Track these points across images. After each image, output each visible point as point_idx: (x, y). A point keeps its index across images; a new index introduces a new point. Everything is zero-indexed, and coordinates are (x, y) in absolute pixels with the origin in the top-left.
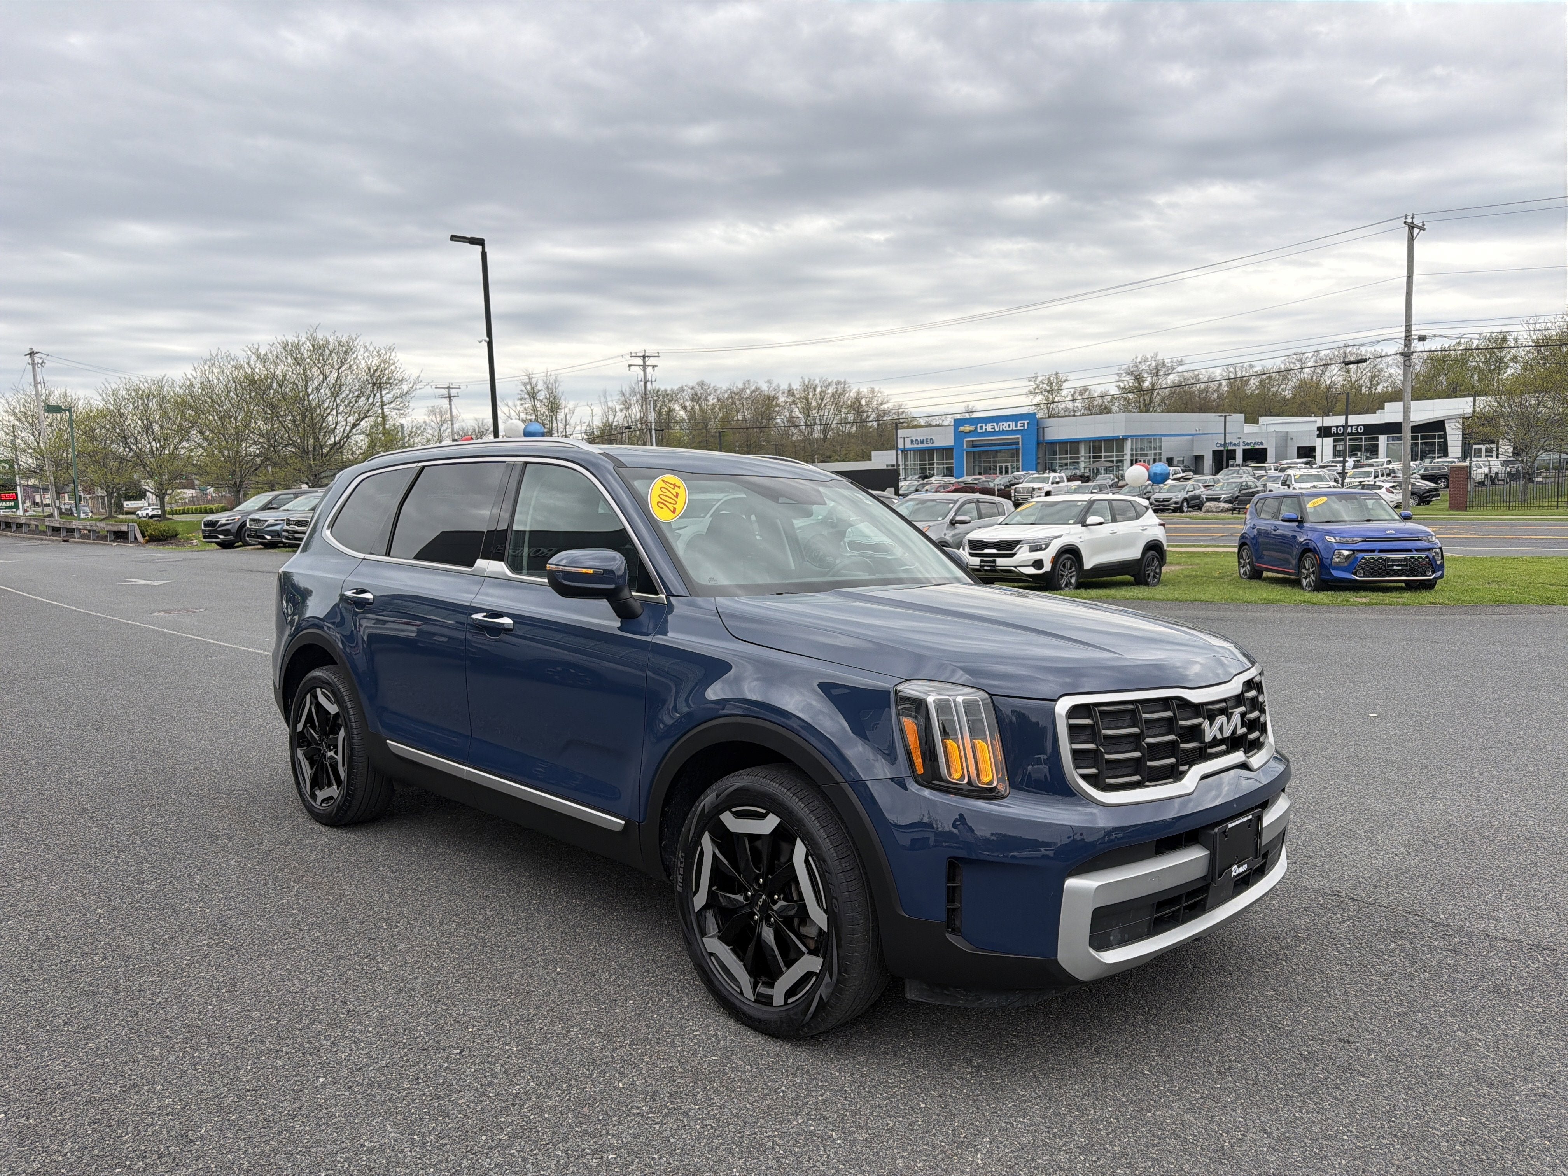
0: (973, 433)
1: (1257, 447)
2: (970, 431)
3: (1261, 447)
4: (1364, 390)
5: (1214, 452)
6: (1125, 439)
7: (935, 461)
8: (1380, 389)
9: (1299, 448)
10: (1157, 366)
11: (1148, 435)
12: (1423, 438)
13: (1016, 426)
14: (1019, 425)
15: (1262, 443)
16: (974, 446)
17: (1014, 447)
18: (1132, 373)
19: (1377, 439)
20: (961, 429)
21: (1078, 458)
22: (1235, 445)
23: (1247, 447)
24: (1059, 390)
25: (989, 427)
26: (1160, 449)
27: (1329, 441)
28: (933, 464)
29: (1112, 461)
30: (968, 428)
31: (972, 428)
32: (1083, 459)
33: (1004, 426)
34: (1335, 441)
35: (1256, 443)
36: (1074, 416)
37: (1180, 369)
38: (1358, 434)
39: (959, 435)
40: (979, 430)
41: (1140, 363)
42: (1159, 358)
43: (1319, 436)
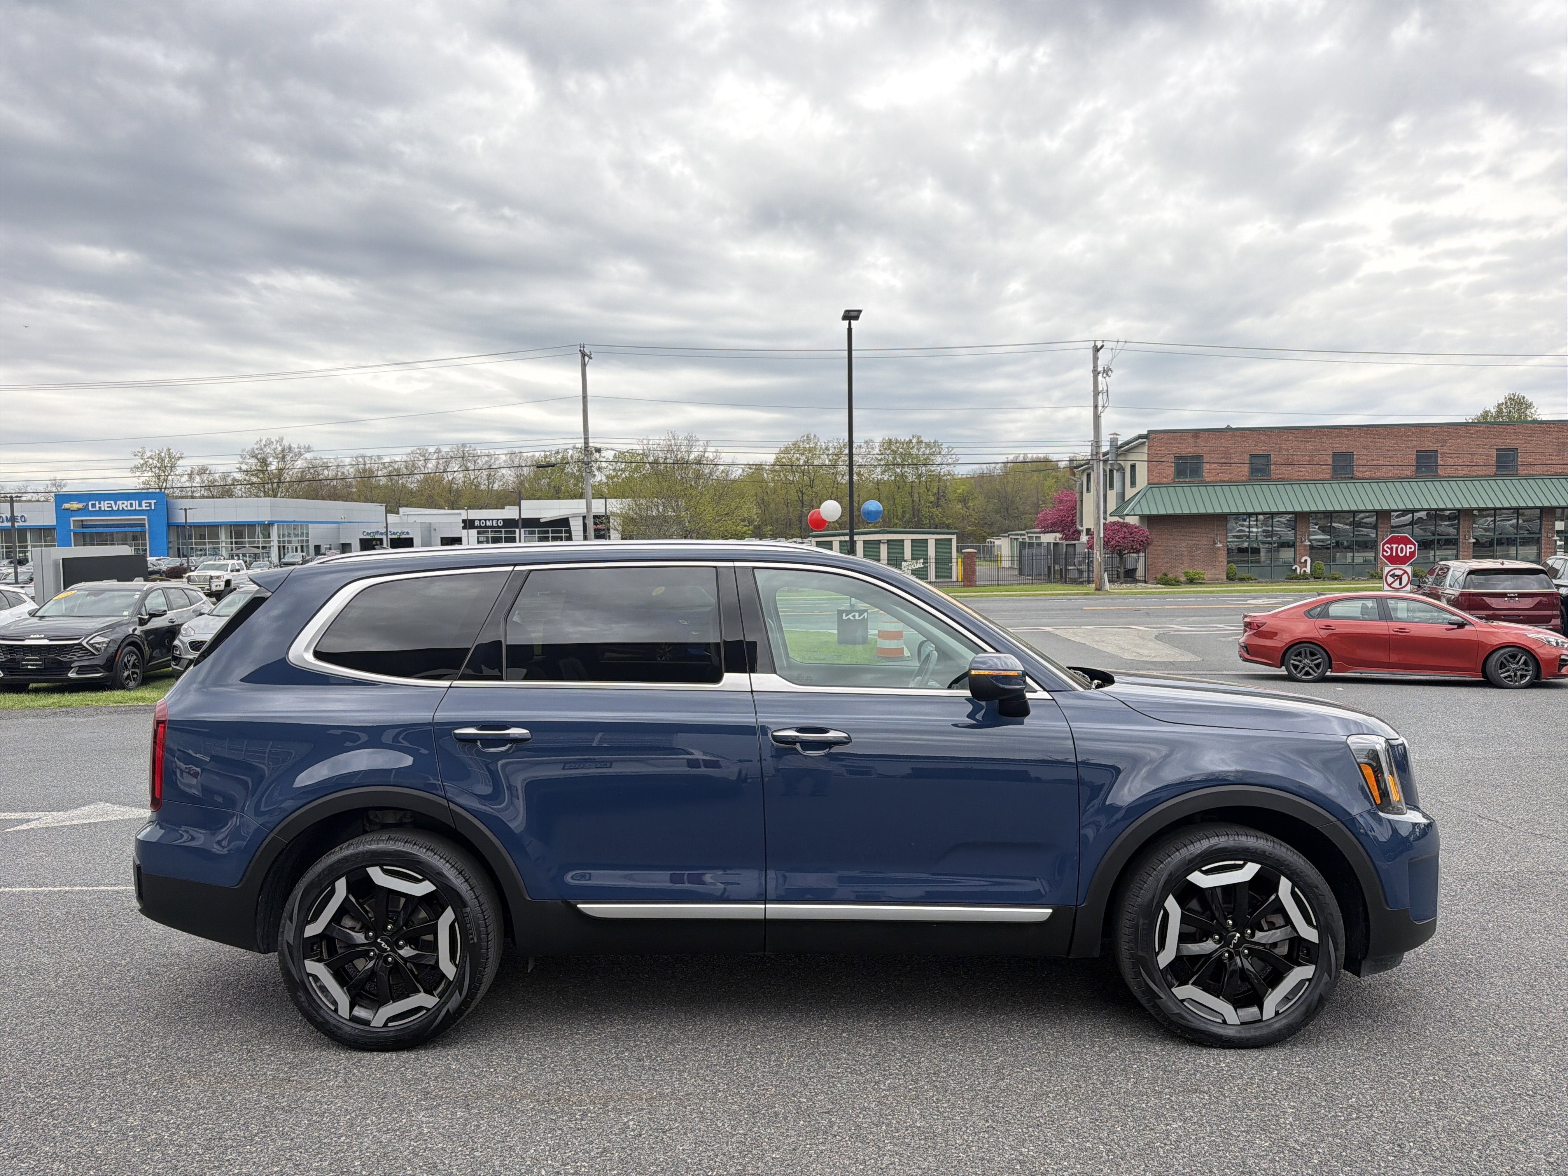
0: (84, 511)
1: (403, 536)
2: (79, 509)
3: (407, 536)
4: (483, 487)
5: (361, 540)
6: (271, 524)
7: (29, 543)
8: (496, 487)
9: (442, 538)
10: (283, 450)
11: (294, 522)
12: (553, 532)
13: (140, 505)
14: (144, 505)
15: (408, 533)
16: (83, 527)
17: (139, 529)
18: (255, 456)
19: (514, 532)
20: (66, 506)
21: (218, 543)
22: (381, 534)
23: (393, 536)
24: (173, 467)
25: (104, 505)
26: (307, 537)
27: (473, 532)
28: (26, 547)
29: (258, 547)
30: (75, 505)
31: (80, 506)
32: (224, 544)
33: (124, 505)
34: (479, 533)
35: (402, 533)
36: (193, 497)
37: (308, 456)
38: (498, 527)
39: (62, 514)
40: (91, 509)
41: (265, 446)
42: (286, 443)
43: (464, 528)
